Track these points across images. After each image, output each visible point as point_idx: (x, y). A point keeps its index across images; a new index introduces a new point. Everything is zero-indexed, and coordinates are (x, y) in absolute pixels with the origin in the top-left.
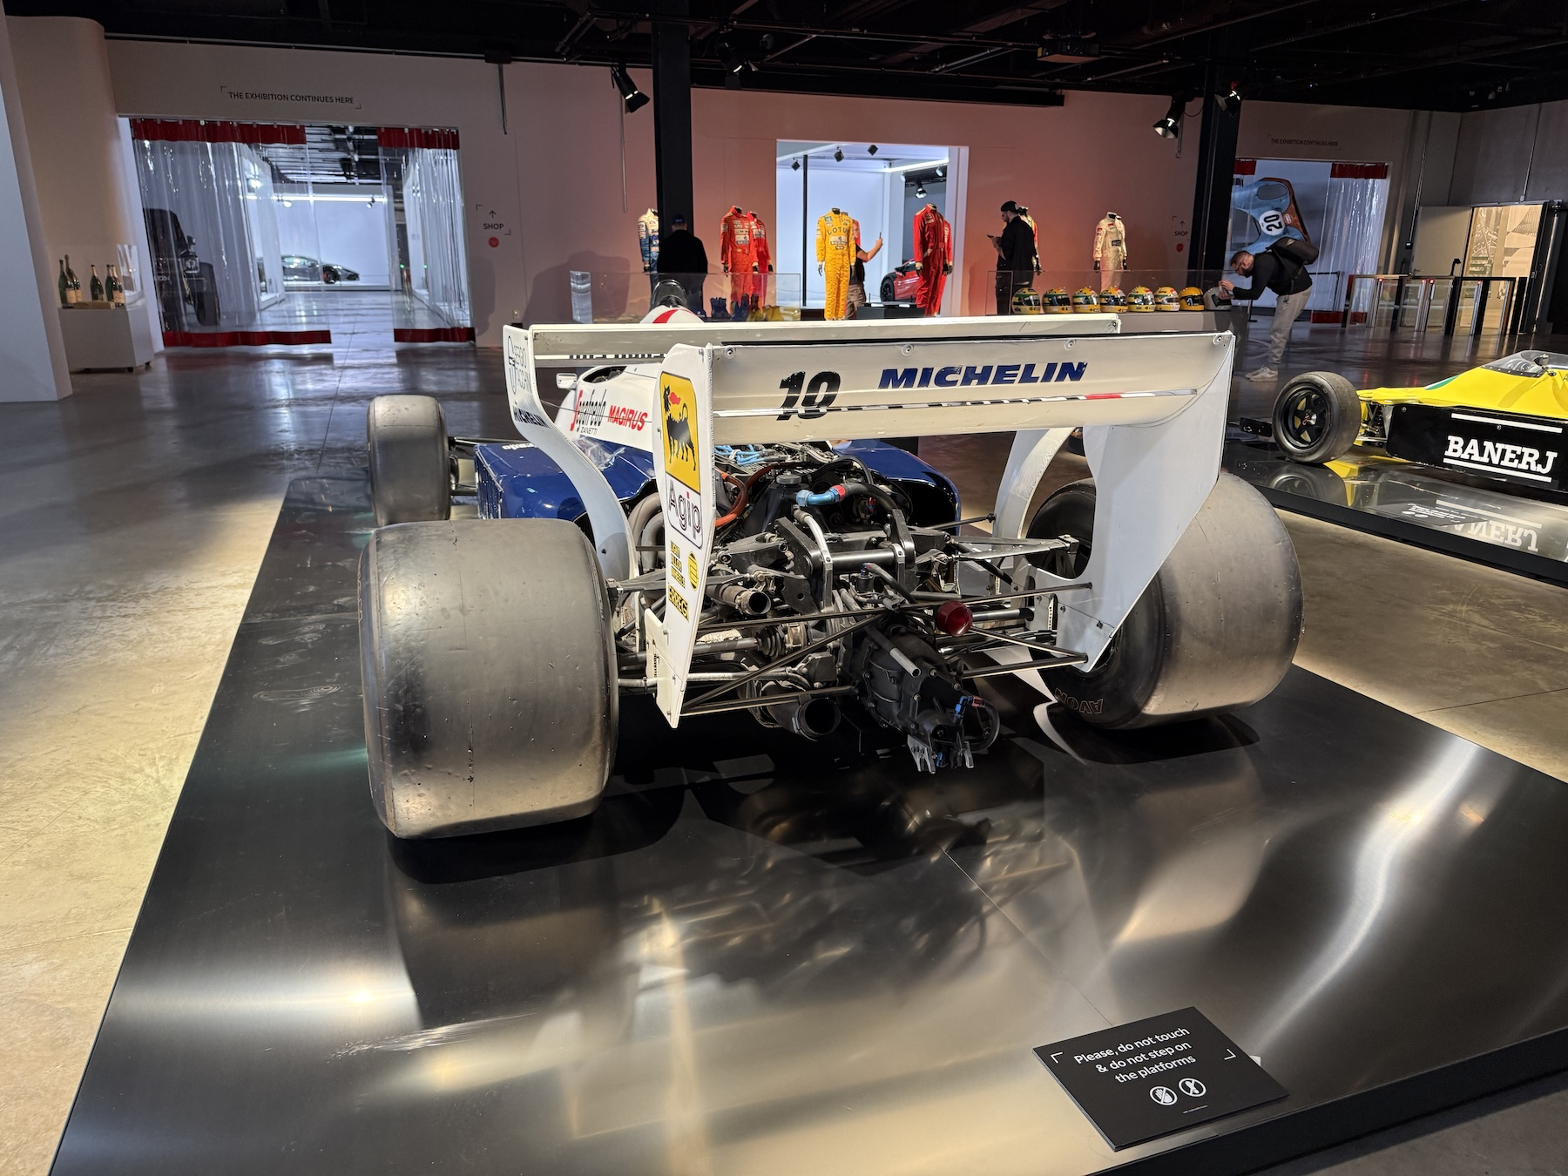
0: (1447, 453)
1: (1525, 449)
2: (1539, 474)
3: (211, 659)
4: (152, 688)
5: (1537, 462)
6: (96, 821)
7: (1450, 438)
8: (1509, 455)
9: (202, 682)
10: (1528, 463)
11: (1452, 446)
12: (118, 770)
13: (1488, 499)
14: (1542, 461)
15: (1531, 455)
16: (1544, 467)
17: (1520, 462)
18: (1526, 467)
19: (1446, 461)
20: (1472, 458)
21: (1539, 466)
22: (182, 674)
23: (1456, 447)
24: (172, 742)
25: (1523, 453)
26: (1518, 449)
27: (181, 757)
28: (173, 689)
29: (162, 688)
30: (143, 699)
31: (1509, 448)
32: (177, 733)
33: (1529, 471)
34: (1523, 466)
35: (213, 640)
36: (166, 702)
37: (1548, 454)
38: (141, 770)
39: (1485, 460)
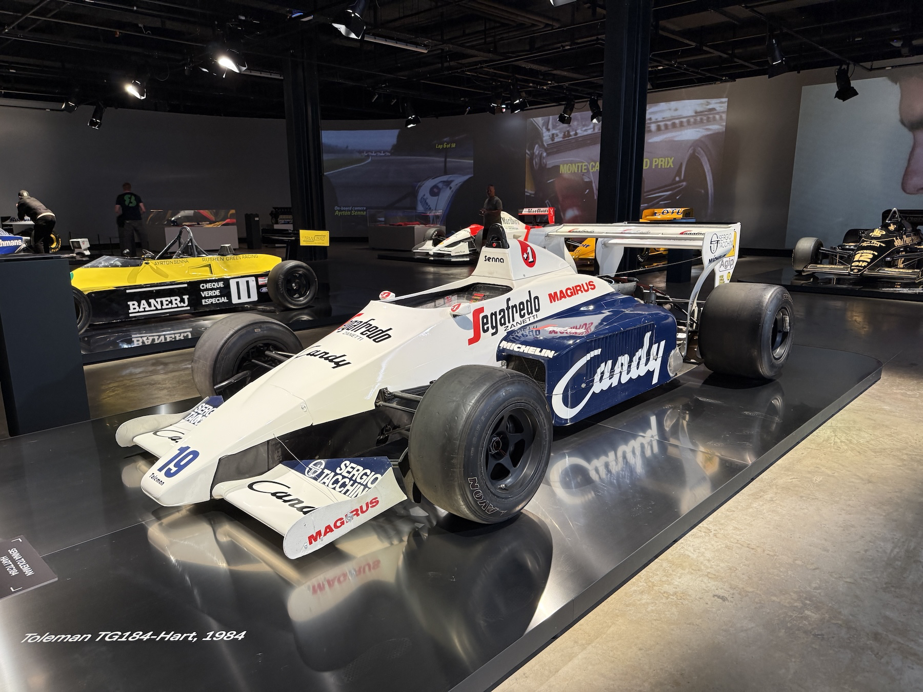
0: (130, 311)
1: (172, 298)
2: (183, 307)
5: (180, 302)
7: (129, 303)
8: (165, 303)
10: (176, 304)
11: (132, 307)
14: (182, 301)
15: (176, 300)
16: (184, 303)
17: (172, 304)
18: (176, 306)
19: (131, 315)
20: (146, 310)
21: (182, 303)
25: (171, 300)
26: (169, 299)
31: (164, 299)
33: (178, 307)
34: (174, 305)
36: (816, 469)
37: (184, 297)
38: (841, 442)
39: (153, 308)
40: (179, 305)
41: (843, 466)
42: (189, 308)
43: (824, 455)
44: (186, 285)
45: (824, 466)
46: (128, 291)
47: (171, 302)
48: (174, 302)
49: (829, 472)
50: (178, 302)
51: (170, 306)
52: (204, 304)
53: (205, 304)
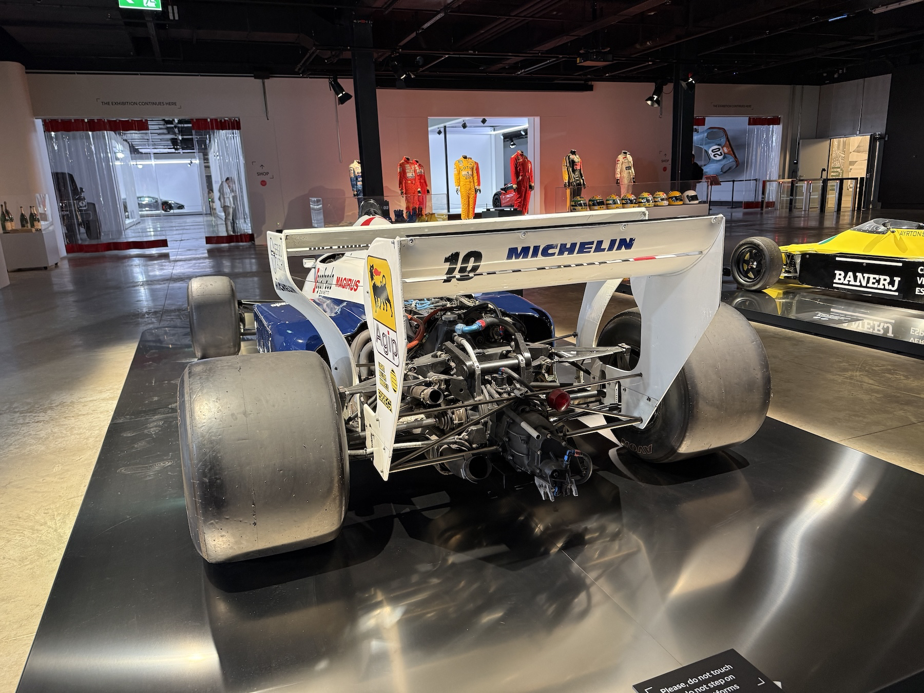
0: (835, 281)
1: (881, 277)
2: (891, 290)
3: (92, 447)
4: (53, 468)
5: (889, 284)
6: (15, 560)
7: (836, 272)
8: (872, 280)
9: (85, 462)
10: (884, 285)
11: (837, 277)
12: (30, 524)
13: (862, 307)
14: (892, 283)
15: (885, 280)
16: (893, 286)
17: (879, 284)
18: (883, 287)
19: (834, 285)
20: (850, 283)
21: (890, 286)
22: (73, 458)
23: (840, 277)
24: (66, 504)
25: (880, 279)
26: (877, 277)
27: (71, 513)
28: (66, 468)
29: (60, 468)
30: (48, 476)
31: (872, 276)
32: (69, 497)
33: (884, 289)
34: (881, 286)
35: (93, 434)
36: (62, 477)
37: (895, 278)
38: (45, 523)
39: (857, 283)
40: (887, 287)
41: (36, 492)
42: (897, 294)
43: (61, 494)
44: (900, 264)
45: (56, 482)
46: (838, 259)
47: (878, 281)
48: (882, 282)
49: (48, 479)
50: (886, 283)
51: (876, 286)
52: (917, 293)
53: (919, 294)
